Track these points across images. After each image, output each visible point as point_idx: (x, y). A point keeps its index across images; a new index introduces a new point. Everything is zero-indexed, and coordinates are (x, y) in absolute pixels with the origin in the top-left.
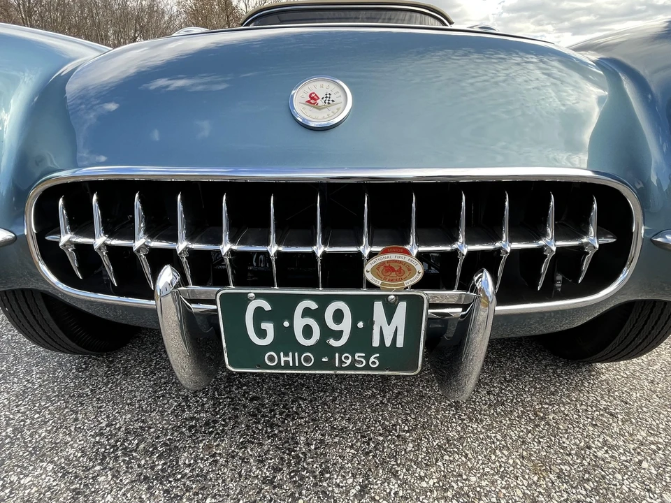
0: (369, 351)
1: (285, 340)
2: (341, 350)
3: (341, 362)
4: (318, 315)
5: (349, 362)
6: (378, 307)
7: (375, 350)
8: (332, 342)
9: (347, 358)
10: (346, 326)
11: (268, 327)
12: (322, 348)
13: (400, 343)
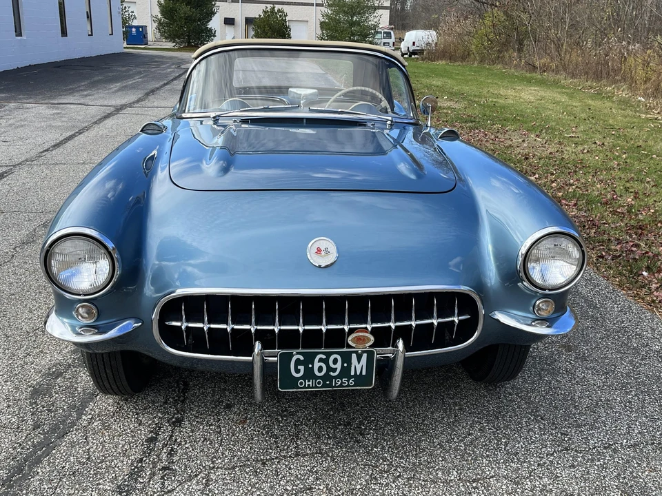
0: (349, 377)
1: (309, 374)
2: (336, 377)
3: (336, 383)
4: (326, 361)
5: (339, 383)
6: (354, 356)
7: (352, 377)
8: (332, 374)
9: (338, 381)
10: (339, 366)
11: (301, 368)
12: (327, 377)
13: (364, 373)
